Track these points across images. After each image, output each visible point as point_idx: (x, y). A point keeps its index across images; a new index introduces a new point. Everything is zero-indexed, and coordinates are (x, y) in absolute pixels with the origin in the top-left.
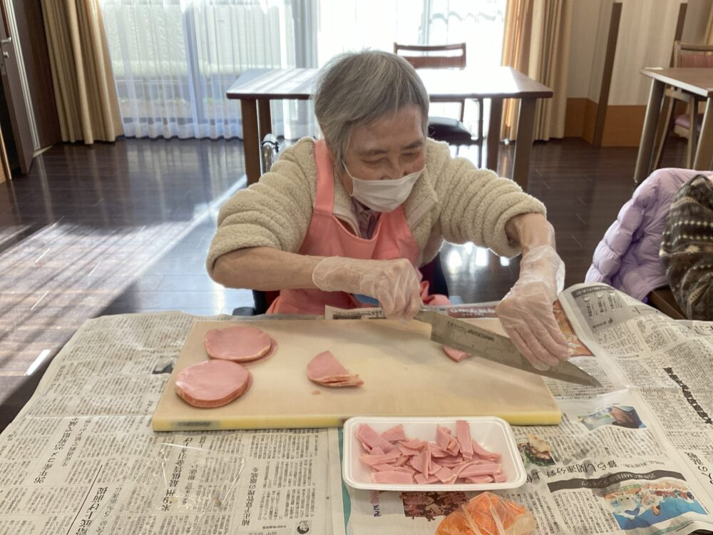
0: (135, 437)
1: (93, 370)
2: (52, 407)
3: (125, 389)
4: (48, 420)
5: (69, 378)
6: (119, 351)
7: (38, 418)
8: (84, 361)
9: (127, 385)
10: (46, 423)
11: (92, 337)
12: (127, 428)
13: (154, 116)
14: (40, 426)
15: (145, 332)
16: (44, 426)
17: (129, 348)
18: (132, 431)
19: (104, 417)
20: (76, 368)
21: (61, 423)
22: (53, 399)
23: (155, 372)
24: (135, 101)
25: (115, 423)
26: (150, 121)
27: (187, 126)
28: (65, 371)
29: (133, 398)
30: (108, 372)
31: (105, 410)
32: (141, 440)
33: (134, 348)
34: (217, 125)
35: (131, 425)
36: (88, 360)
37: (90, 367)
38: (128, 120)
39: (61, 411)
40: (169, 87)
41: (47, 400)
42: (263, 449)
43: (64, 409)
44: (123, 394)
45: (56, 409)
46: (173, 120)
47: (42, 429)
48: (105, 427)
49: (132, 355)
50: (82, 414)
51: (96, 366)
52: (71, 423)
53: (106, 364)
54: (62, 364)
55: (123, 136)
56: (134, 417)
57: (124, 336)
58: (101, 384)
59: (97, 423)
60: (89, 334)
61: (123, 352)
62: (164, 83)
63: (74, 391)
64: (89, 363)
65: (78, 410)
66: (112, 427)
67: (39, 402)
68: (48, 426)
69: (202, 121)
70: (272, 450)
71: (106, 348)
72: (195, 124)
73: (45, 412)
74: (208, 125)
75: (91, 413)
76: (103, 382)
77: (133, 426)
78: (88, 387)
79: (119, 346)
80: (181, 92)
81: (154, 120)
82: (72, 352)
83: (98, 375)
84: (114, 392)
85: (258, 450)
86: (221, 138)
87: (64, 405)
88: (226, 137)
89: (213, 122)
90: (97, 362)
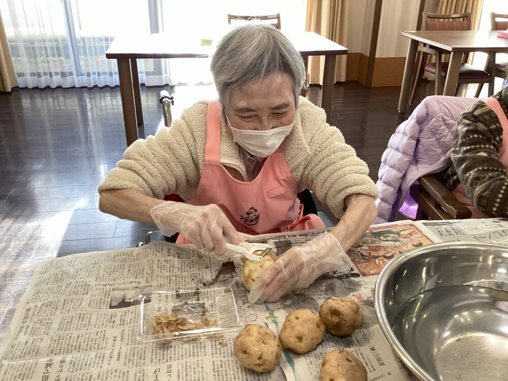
0: (110, 372)
1: (56, 309)
2: (25, 350)
3: (89, 325)
4: (24, 365)
5: (35, 319)
6: (75, 288)
7: (15, 363)
8: (47, 302)
9: (89, 322)
10: (23, 367)
11: (49, 279)
12: (100, 364)
13: (41, 71)
14: (18, 371)
15: (94, 267)
16: (22, 370)
17: (84, 284)
18: (105, 366)
19: (75, 355)
20: (40, 308)
21: (37, 365)
22: (25, 342)
23: (111, 307)
24: (25, 59)
25: (88, 360)
26: (39, 75)
27: (69, 78)
28: (31, 313)
29: (97, 333)
30: (69, 308)
31: (76, 348)
32: (115, 376)
33: (87, 283)
34: (92, 76)
35: (103, 361)
36: (50, 300)
37: (52, 306)
38: (21, 75)
39: (34, 353)
40: (52, 48)
41: (19, 343)
42: (224, 376)
43: (38, 351)
44: (87, 330)
45: (30, 352)
46: (57, 74)
47: (20, 374)
48: (80, 366)
49: (88, 289)
50: (55, 354)
51: (58, 304)
52: (47, 365)
53: (67, 302)
54: (27, 307)
55: (18, 87)
56: (103, 352)
57: (77, 273)
58: (66, 321)
59: (71, 362)
60: (46, 276)
61: (79, 288)
62: (48, 45)
63: (43, 331)
64: (51, 302)
65: (51, 350)
66: (86, 365)
67: (12, 346)
68: (26, 370)
69: (80, 74)
70: (232, 377)
71: (63, 288)
72: (75, 76)
73: (20, 356)
74: (85, 78)
75: (63, 353)
76: (67, 319)
77: (104, 362)
78: (55, 326)
79: (75, 284)
80: (62, 52)
81: (42, 74)
82: (34, 296)
83: (61, 313)
84: (79, 327)
85: (220, 376)
86: (96, 86)
87: (37, 347)
88: (99, 86)
89: (88, 75)
90: (58, 301)
